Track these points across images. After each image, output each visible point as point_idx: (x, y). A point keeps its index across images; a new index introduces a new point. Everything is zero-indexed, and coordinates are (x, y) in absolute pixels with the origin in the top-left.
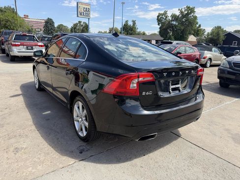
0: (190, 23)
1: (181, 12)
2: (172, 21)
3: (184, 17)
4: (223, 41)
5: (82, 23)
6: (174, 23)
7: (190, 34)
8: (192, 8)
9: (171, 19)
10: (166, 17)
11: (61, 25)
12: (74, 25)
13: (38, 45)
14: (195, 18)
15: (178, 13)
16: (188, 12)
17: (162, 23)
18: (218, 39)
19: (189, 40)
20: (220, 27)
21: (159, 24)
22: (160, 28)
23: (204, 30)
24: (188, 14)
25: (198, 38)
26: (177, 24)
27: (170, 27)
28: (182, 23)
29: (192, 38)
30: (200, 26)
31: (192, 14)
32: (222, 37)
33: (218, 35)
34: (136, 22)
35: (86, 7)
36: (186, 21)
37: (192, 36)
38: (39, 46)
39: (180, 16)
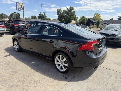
0: (72, 14)
1: (68, 9)
2: (64, 13)
3: (69, 12)
4: (87, 23)
5: (16, 13)
6: (65, 14)
7: (72, 19)
8: (72, 8)
9: (63, 12)
10: (61, 11)
11: (2, 14)
12: (12, 14)
13: (1, 27)
14: (74, 12)
15: (66, 10)
16: (71, 9)
17: (59, 14)
18: (84, 22)
19: (72, 22)
20: (84, 16)
21: (58, 15)
22: (58, 17)
23: (77, 18)
24: (71, 10)
25: (76, 21)
26: (66, 15)
27: (63, 16)
28: (68, 15)
29: (73, 22)
30: (75, 16)
31: (73, 10)
32: (86, 21)
33: (84, 20)
34: (45, 13)
35: (21, 5)
36: (70, 13)
37: (73, 20)
38: (3, 27)
39: (68, 11)
